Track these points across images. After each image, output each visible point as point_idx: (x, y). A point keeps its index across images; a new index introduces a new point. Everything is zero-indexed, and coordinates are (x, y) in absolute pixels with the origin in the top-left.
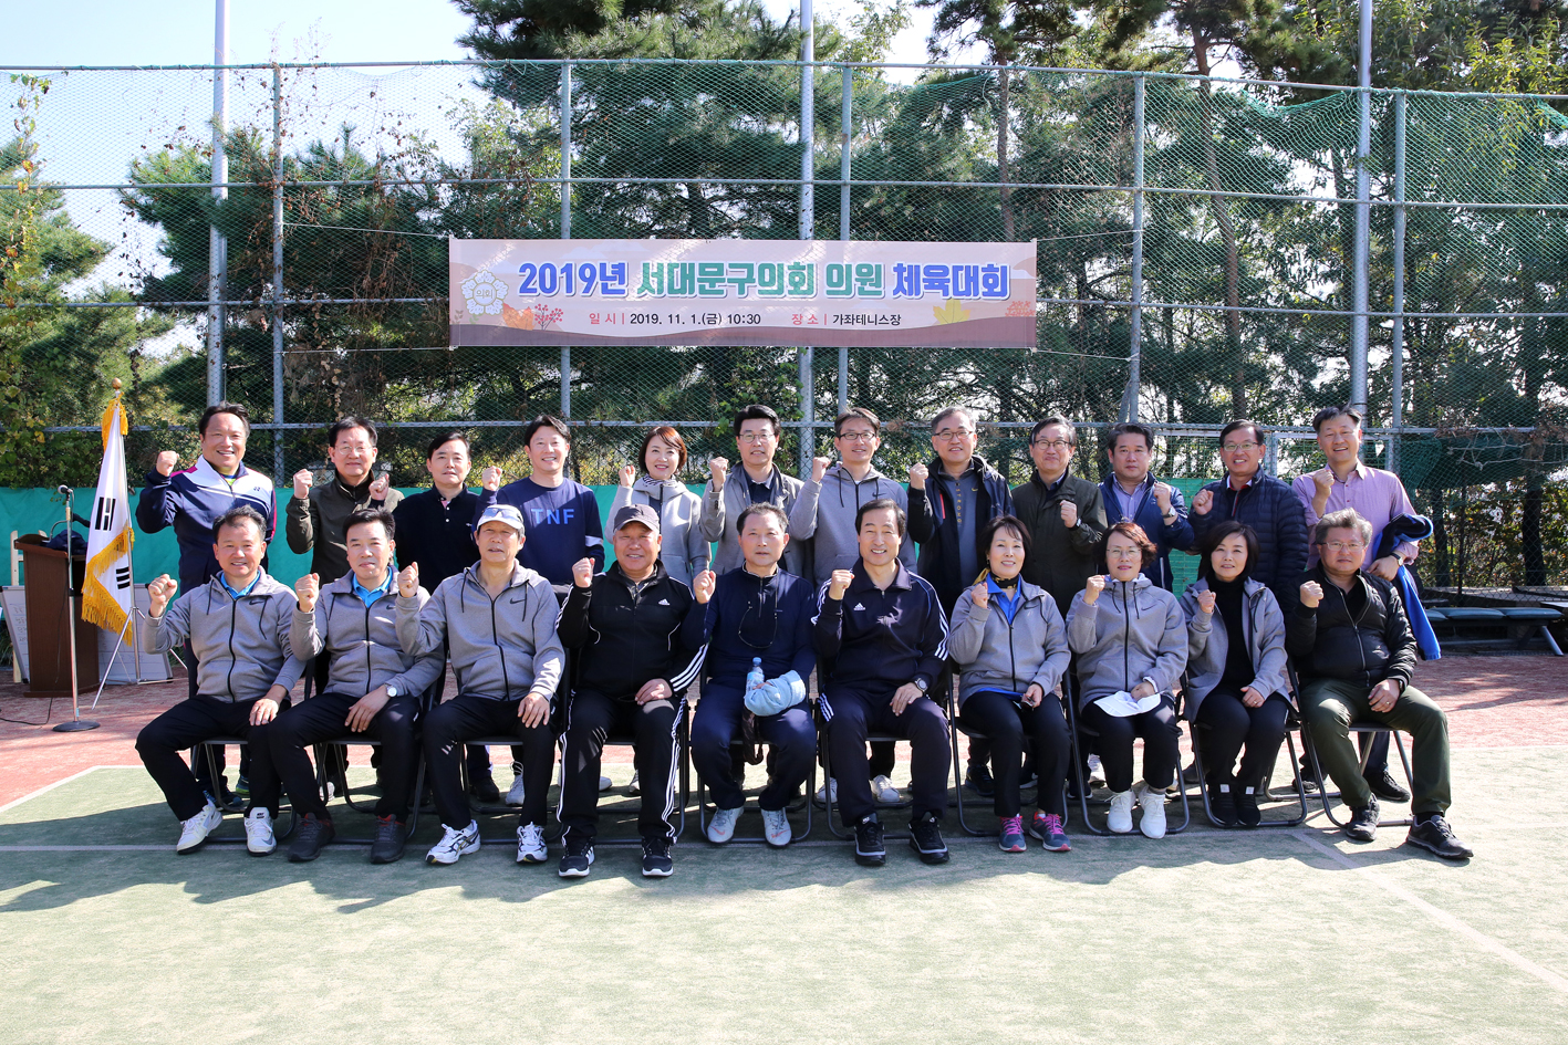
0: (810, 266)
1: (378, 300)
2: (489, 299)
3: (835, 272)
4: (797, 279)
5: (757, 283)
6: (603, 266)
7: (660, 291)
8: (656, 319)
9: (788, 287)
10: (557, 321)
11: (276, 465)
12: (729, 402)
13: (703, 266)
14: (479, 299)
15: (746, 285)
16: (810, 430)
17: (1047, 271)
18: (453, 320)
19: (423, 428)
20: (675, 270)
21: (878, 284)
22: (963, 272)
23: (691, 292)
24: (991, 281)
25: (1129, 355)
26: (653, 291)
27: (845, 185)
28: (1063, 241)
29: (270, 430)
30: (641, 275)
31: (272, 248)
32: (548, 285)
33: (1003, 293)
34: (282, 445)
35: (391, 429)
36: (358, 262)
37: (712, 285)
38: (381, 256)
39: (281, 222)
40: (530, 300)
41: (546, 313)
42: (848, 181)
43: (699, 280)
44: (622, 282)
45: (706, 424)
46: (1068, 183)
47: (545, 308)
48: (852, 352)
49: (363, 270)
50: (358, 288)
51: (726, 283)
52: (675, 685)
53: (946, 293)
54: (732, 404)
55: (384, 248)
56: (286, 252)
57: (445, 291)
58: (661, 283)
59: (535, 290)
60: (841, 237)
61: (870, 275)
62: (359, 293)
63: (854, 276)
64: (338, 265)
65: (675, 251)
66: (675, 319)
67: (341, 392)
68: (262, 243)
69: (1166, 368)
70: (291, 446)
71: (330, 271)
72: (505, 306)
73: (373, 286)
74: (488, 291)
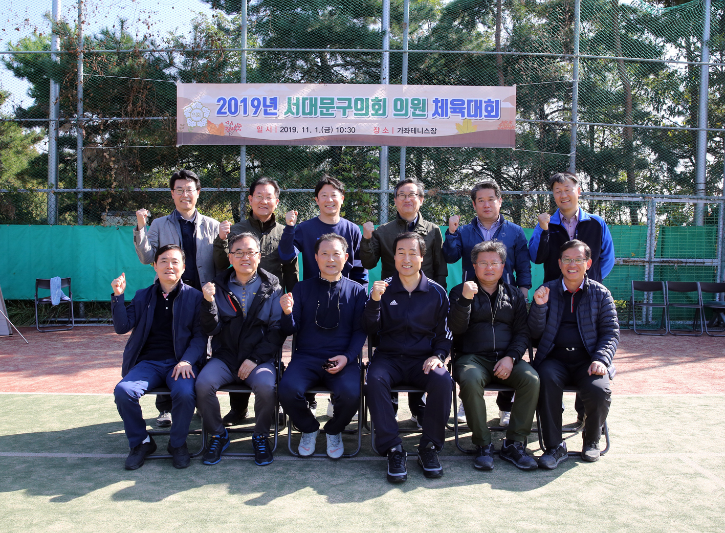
0: (385, 100)
1: (136, 118)
2: (199, 118)
3: (399, 103)
4: (377, 107)
5: (353, 109)
6: (265, 99)
7: (298, 113)
8: (295, 129)
9: (371, 111)
10: (238, 131)
11: (79, 212)
13: (322, 99)
14: (194, 118)
15: (347, 110)
17: (522, 102)
18: (179, 129)
19: (162, 192)
20: (306, 101)
21: (424, 110)
22: (473, 103)
23: (316, 113)
24: (489, 109)
25: (569, 152)
26: (293, 114)
27: (405, 52)
28: (532, 86)
29: (75, 192)
30: (286, 105)
31: (76, 88)
32: (233, 110)
33: (496, 116)
34: (82, 201)
35: (143, 192)
36: (126, 97)
37: (328, 110)
38: (138, 93)
39: (82, 74)
40: (222, 119)
41: (232, 126)
42: (407, 50)
43: (320, 107)
44: (276, 108)
46: (535, 52)
47: (232, 123)
48: (409, 150)
49: (128, 101)
50: (125, 111)
51: (336, 109)
53: (463, 116)
55: (140, 88)
56: (85, 90)
57: (174, 114)
58: (298, 109)
59: (225, 113)
60: (402, 83)
61: (419, 105)
62: (125, 114)
64: (114, 98)
65: (306, 91)
66: (306, 130)
67: (115, 171)
68: (71, 85)
69: (591, 160)
70: (86, 202)
71: (109, 101)
72: (209, 122)
73: (134, 110)
74: (198, 113)
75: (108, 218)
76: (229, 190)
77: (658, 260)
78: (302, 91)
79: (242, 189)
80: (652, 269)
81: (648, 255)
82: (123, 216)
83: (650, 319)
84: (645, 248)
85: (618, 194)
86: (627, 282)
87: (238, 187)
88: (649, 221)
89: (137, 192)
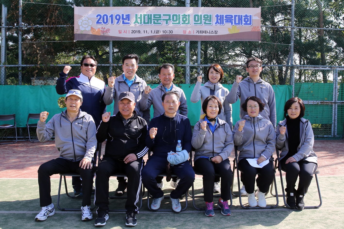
0: (189, 15)
1: (52, 26)
2: (86, 26)
3: (197, 17)
4: (184, 19)
5: (172, 21)
6: (123, 15)
7: (141, 23)
8: (139, 32)
9: (181, 22)
10: (108, 33)
11: (19, 78)
12: (163, 58)
13: (154, 15)
14: (83, 26)
15: (168, 21)
16: (189, 67)
17: (264, 16)
18: (75, 32)
20: (146, 16)
21: (210, 21)
22: (238, 17)
23: (151, 23)
24: (246, 20)
25: (290, 43)
26: (139, 23)
28: (269, 7)
29: (17, 67)
30: (135, 18)
31: (18, 10)
32: (105, 21)
33: (250, 24)
34: (21, 72)
35: (55, 67)
36: (46, 14)
37: (157, 21)
38: (53, 12)
39: (21, 2)
40: (99, 26)
41: (105, 30)
43: (153, 20)
44: (129, 20)
45: (155, 65)
47: (104, 28)
48: (202, 42)
49: (47, 16)
50: (45, 22)
51: (162, 21)
52: (138, 156)
53: (232, 24)
54: (164, 59)
55: (54, 10)
56: (23, 11)
57: (73, 23)
58: (141, 21)
59: (101, 23)
60: (199, 6)
61: (208, 18)
62: (46, 24)
63: (203, 18)
64: (39, 15)
65: (146, 10)
66: (145, 32)
67: (40, 55)
68: (15, 8)
69: (302, 47)
70: (24, 72)
71: (36, 17)
72: (92, 28)
73: (50, 22)
74: (86, 23)
75: (36, 81)
76: (103, 65)
77: (340, 101)
78: (143, 11)
79: (110, 64)
80: (336, 107)
81: (334, 99)
82: (44, 80)
83: (336, 134)
84: (333, 95)
85: (317, 66)
86: (323, 114)
87: (108, 64)
88: (334, 81)
89: (52, 66)
